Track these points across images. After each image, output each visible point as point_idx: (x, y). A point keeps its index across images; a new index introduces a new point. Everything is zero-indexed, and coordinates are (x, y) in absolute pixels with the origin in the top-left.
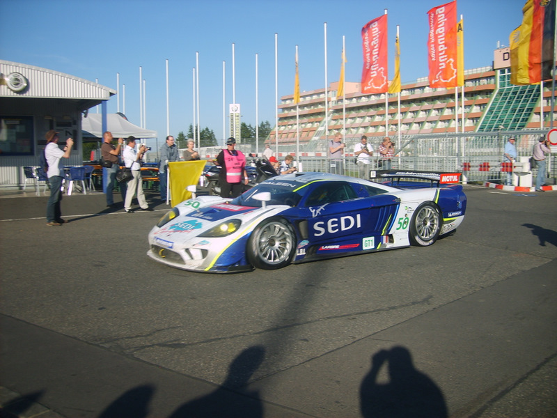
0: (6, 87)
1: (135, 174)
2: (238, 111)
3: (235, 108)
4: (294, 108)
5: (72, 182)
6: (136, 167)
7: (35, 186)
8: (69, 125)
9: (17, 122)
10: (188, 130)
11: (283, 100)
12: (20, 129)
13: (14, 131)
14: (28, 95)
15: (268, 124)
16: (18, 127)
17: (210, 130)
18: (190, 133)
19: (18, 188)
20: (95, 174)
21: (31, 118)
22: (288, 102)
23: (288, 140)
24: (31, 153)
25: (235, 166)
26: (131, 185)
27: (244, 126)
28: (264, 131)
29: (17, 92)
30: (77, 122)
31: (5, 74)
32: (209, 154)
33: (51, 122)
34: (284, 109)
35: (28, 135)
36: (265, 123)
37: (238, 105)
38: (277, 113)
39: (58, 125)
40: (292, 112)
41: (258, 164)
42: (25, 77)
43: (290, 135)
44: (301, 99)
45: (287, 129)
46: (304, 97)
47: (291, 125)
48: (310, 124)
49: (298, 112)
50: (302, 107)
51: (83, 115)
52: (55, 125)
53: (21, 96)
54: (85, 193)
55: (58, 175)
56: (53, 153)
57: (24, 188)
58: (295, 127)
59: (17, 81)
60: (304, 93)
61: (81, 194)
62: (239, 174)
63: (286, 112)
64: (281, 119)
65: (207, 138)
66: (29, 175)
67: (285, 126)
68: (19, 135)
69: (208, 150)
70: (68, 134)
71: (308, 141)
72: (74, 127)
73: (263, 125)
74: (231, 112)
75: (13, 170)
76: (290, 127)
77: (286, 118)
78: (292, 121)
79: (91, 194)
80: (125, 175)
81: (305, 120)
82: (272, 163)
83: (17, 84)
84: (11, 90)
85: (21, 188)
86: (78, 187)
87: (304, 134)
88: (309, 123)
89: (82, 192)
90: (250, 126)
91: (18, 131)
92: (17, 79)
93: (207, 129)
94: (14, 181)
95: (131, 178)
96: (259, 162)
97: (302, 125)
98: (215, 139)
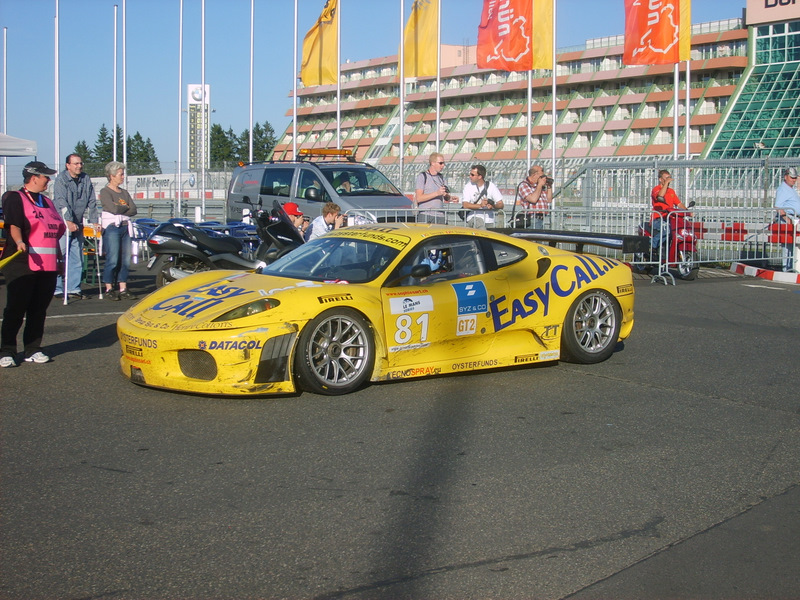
2: (207, 100)
3: (199, 93)
4: (326, 96)
10: (97, 139)
15: (268, 127)
17: (144, 139)
18: (100, 145)
27: (217, 131)
28: (262, 145)
32: (142, 190)
34: (303, 98)
36: (262, 127)
37: (207, 87)
40: (323, 106)
44: (344, 78)
45: (310, 141)
46: (347, 73)
47: (320, 132)
48: (360, 132)
49: (338, 104)
50: (346, 93)
63: (309, 104)
65: (137, 156)
67: (306, 133)
69: (140, 184)
73: (257, 131)
74: (191, 101)
78: (320, 125)
81: (350, 121)
88: (357, 128)
90: (231, 132)
93: (138, 137)
96: (265, 216)
97: (345, 134)
98: (156, 160)
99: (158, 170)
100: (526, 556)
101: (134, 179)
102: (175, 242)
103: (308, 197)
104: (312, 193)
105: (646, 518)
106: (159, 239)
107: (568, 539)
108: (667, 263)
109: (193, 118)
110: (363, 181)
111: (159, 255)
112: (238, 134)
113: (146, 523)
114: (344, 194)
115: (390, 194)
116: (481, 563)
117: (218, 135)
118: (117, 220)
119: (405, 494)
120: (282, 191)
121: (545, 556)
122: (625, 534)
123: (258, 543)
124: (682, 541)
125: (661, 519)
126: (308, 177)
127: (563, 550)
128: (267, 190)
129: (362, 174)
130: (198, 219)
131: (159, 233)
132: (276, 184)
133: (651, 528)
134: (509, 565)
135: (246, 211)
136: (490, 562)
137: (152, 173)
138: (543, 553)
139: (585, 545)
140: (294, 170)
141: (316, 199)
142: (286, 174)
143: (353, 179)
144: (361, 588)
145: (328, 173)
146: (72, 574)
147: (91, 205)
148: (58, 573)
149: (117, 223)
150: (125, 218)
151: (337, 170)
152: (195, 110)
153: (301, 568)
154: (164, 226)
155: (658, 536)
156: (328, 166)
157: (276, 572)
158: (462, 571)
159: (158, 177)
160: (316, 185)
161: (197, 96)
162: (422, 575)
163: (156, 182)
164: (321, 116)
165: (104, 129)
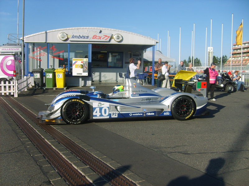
0: (114, 40)
1: (166, 77)
2: (212, 51)
3: (210, 49)
4: (240, 49)
5: (139, 80)
6: (167, 74)
7: (123, 81)
8: (138, 55)
9: (117, 54)
10: (188, 59)
11: (234, 45)
12: (117, 57)
13: (116, 58)
14: (122, 43)
15: (226, 56)
16: (117, 56)
17: (198, 59)
18: (189, 60)
19: (116, 82)
20: (148, 77)
21: (122, 53)
22: (236, 46)
23: (236, 64)
24: (122, 67)
25: (213, 76)
26: (164, 82)
27: (214, 57)
28: (224, 60)
29: (118, 42)
30: (141, 54)
31: (114, 34)
32: (197, 70)
33: (131, 54)
34: (234, 50)
35: (121, 60)
36: (224, 56)
37: (212, 48)
38: (232, 51)
39: (133, 56)
40: (239, 51)
41: (223, 75)
42: (121, 36)
43: (237, 62)
44: (243, 45)
45: (235, 59)
46: (245, 44)
47: (238, 57)
48: (247, 57)
49: (242, 51)
50: (244, 48)
51: (144, 51)
52: (132, 56)
53: (120, 43)
54: (144, 85)
55: (134, 77)
56: (132, 67)
57: (119, 82)
58: (239, 58)
59: (118, 37)
60: (245, 42)
61: (142, 85)
62: (215, 80)
63: (235, 51)
64: (233, 54)
65: (197, 63)
66: (121, 76)
67: (234, 57)
68: (117, 60)
69: (197, 68)
70: (138, 60)
71: (246, 65)
72: (140, 57)
73: (223, 57)
74: (208, 51)
75: (115, 74)
76: (237, 58)
77: (235, 54)
78: (238, 55)
79: (146, 85)
80: (162, 77)
81: (245, 55)
82: (229, 75)
83: (118, 39)
84: (116, 41)
85: (117, 82)
86: (141, 82)
87: (244, 62)
88: (247, 56)
89: (142, 84)
90: (217, 57)
91: (117, 58)
92: (118, 36)
93: (197, 59)
94: (115, 79)
95: (164, 79)
96: (223, 74)
97: (244, 58)
98: (200, 63)
99: (201, 65)
101: (196, 67)
102: (203, 79)
106: (200, 79)
109: (209, 54)
112: (219, 58)
117: (214, 58)
137: (199, 66)
152: (209, 52)
154: (201, 76)
159: (201, 67)
161: (210, 50)
163: (200, 68)
164: (238, 54)
165: (190, 57)
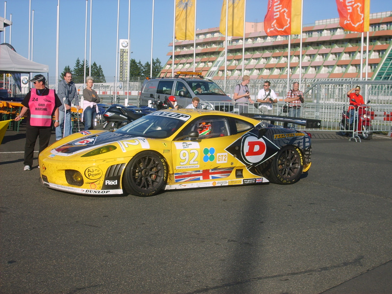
4: (187, 46)
10: (75, 65)
15: (157, 60)
17: (98, 66)
27: (133, 62)
34: (176, 47)
36: (155, 61)
40: (185, 51)
46: (198, 35)
47: (183, 64)
48: (203, 64)
49: (194, 50)
50: (198, 44)
63: (178, 50)
74: (121, 47)
78: (184, 60)
81: (198, 59)
88: (202, 62)
90: (140, 63)
93: (95, 64)
96: (161, 104)
97: (196, 65)
98: (103, 76)
99: (104, 81)
100: (297, 274)
102: (117, 115)
103: (180, 95)
104: (182, 93)
105: (355, 256)
106: (109, 114)
107: (317, 266)
108: (357, 131)
109: (122, 56)
110: (207, 88)
111: (109, 122)
112: (144, 64)
113: (110, 252)
114: (198, 94)
115: (220, 95)
116: (276, 276)
117: (134, 64)
118: (91, 104)
119: (235, 241)
120: (167, 92)
121: (306, 274)
122: (345, 264)
123: (165, 263)
124: (374, 268)
125: (362, 257)
126: (180, 85)
127: (315, 271)
128: (160, 91)
129: (206, 85)
130: (126, 105)
131: (109, 111)
132: (164, 89)
133: (358, 261)
134: (289, 277)
135: (150, 102)
136: (279, 276)
137: (101, 82)
138: (306, 272)
139: (325, 269)
140: (173, 82)
141: (184, 96)
142: (169, 84)
143: (203, 87)
144: (217, 287)
145: (190, 84)
146: (75, 276)
147: (76, 97)
148: (68, 275)
149: (92, 106)
150: (95, 104)
151: (195, 82)
152: (123, 51)
153: (187, 276)
154: (112, 108)
155: (361, 266)
156: (190, 80)
157: (175, 278)
158: (266, 280)
159: (104, 84)
160: (184, 89)
161: (124, 45)
162: (247, 281)
163: (103, 86)
164: (184, 56)
165: (78, 60)
